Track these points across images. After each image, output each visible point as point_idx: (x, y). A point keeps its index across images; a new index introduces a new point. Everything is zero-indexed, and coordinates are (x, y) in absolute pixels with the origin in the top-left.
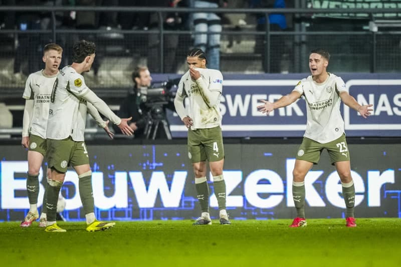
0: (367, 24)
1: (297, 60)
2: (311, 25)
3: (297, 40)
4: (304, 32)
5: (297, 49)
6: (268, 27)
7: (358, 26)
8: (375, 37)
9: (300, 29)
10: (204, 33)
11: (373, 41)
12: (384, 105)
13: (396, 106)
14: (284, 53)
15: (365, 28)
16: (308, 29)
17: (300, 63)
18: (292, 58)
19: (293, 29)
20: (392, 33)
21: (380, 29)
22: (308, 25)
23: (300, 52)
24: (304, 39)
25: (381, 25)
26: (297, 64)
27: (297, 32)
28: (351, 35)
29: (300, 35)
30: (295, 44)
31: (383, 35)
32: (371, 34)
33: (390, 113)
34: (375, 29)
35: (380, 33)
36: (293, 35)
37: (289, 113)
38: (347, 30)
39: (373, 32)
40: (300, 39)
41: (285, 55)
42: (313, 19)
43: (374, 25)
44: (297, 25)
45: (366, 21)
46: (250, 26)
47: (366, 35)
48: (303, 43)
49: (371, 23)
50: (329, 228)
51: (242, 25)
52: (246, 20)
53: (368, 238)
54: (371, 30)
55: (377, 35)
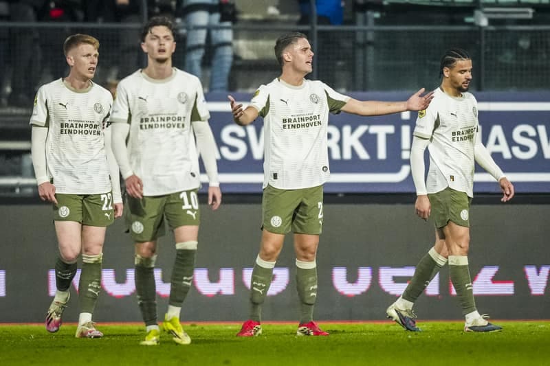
0: (471, 13)
1: (360, 71)
2: (382, 16)
3: (360, 39)
4: (371, 26)
5: (360, 54)
6: (315, 19)
7: (456, 17)
8: (483, 35)
9: (365, 22)
10: (202, 28)
11: (480, 41)
12: (497, 142)
13: (516, 144)
14: (339, 59)
15: (469, 20)
16: (377, 21)
17: (365, 75)
18: (352, 68)
19: (352, 22)
20: (510, 28)
21: (491, 22)
22: (377, 15)
23: (365, 57)
24: (370, 37)
25: (493, 16)
26: (360, 77)
27: (359, 27)
28: (446, 32)
29: (365, 32)
30: (356, 45)
31: (498, 31)
32: (477, 31)
33: (507, 155)
34: (484, 22)
35: (492, 28)
36: (354, 32)
37: (347, 155)
38: (440, 24)
39: (480, 27)
40: (365, 37)
41: (340, 63)
42: (387, 6)
43: (482, 15)
44: (360, 16)
45: (469, 10)
46: (285, 17)
47: (469, 32)
48: (369, 43)
49: (477, 13)
50: (410, 337)
51: (273, 15)
52: (278, 7)
53: (470, 352)
54: (477, 23)
55: (487, 32)
